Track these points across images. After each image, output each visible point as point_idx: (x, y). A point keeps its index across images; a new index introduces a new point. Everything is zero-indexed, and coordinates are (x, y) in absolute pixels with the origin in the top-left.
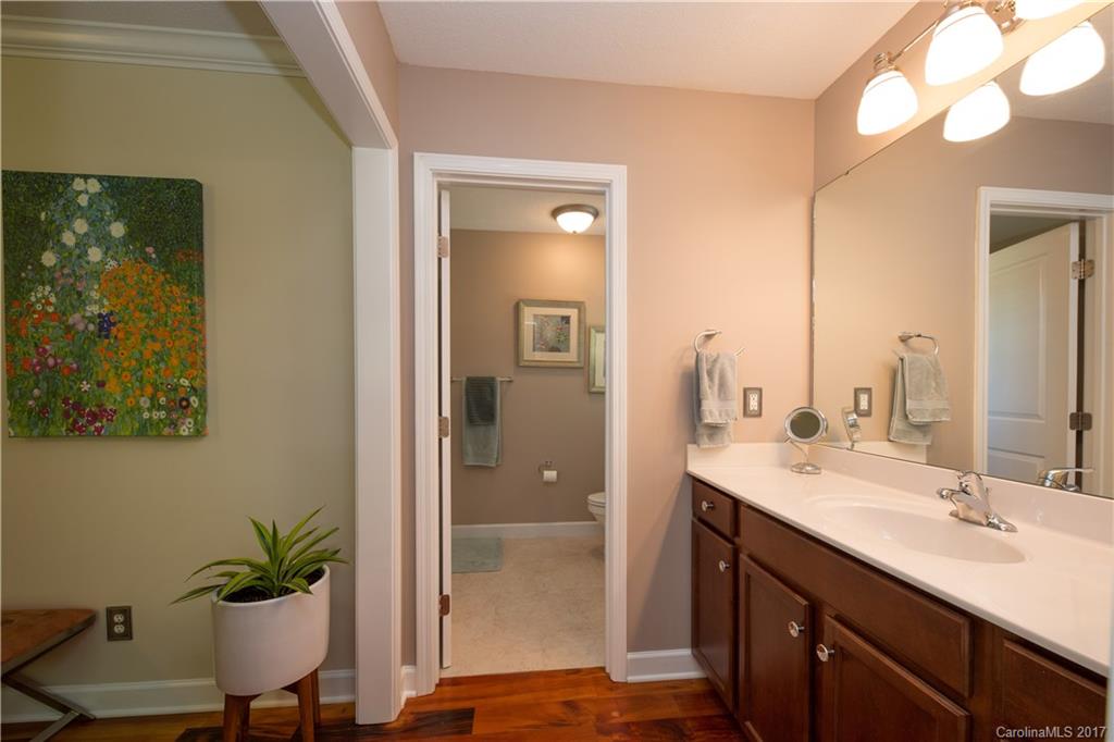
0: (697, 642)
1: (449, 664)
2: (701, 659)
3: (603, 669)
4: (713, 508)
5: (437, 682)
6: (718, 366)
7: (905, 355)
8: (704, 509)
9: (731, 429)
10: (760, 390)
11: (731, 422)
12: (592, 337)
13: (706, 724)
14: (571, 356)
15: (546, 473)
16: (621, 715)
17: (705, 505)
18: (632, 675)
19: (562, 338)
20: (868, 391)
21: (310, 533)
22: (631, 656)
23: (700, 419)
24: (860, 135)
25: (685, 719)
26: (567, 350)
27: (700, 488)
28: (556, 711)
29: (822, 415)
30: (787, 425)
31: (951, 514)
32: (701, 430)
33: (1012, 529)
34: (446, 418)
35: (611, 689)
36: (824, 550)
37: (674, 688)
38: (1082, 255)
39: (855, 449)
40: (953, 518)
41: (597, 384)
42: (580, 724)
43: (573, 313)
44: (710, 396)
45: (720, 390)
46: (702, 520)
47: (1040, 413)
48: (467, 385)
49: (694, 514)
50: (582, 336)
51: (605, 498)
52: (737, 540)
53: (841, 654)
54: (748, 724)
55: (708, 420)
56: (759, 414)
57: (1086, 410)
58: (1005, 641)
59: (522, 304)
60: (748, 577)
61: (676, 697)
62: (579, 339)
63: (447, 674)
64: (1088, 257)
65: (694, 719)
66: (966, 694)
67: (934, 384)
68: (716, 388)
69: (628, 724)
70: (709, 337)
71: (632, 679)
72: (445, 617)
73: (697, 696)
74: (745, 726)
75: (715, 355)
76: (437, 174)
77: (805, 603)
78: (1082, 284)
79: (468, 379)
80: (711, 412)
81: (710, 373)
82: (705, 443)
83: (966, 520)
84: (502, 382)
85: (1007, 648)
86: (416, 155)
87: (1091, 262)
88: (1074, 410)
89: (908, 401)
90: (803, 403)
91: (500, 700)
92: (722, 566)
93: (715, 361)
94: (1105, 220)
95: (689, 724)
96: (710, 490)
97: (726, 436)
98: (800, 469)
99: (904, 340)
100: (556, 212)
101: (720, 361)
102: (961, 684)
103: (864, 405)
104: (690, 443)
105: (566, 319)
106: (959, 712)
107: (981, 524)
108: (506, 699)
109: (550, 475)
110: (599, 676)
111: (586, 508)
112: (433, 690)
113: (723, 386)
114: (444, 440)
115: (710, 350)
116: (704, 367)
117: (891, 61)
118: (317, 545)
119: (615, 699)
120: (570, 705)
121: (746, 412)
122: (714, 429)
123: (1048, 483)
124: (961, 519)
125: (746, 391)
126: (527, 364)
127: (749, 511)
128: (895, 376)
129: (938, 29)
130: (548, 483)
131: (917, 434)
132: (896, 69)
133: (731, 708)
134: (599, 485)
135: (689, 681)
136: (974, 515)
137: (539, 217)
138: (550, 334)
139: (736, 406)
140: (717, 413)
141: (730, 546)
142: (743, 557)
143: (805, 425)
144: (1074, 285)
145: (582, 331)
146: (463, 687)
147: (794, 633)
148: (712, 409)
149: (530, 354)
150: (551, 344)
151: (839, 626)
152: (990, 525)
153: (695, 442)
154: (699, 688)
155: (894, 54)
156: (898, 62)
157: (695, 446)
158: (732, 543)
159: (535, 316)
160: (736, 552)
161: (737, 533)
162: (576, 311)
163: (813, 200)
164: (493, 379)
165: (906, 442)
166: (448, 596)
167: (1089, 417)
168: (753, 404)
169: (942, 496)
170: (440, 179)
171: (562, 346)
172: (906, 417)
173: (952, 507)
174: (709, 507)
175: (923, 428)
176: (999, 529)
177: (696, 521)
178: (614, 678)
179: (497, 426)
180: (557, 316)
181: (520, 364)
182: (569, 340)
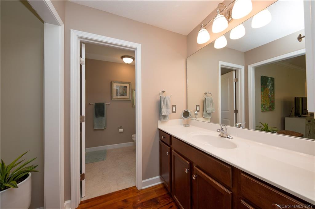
0: (161, 174)
1: (85, 196)
2: (162, 178)
3: (135, 186)
4: (165, 138)
5: (80, 203)
6: (166, 100)
7: (206, 97)
8: (163, 138)
9: (169, 116)
10: (176, 106)
11: (169, 114)
12: (133, 92)
13: (164, 197)
14: (127, 97)
15: (120, 130)
16: (140, 200)
17: (163, 137)
18: (143, 187)
20: (199, 106)
21: (20, 162)
22: (143, 181)
23: (161, 114)
24: (198, 44)
25: (158, 197)
27: (162, 132)
28: (121, 204)
29: (190, 112)
30: (182, 115)
31: (219, 135)
32: (161, 117)
33: (232, 138)
34: (84, 116)
35: (137, 192)
36: (193, 148)
37: (155, 188)
38: (235, 77)
39: (197, 120)
40: (219, 136)
41: (134, 104)
42: (128, 207)
43: (128, 85)
44: (164, 108)
45: (166, 106)
46: (162, 141)
47: (229, 110)
48: (95, 105)
49: (160, 139)
50: (130, 92)
51: (136, 135)
52: (171, 146)
53: (199, 177)
54: (175, 196)
55: (163, 114)
56: (175, 112)
57: (237, 109)
58: (241, 173)
59: (112, 82)
60: (174, 156)
61: (155, 191)
62: (129, 93)
63: (83, 199)
64: (237, 78)
65: (160, 196)
66: (231, 187)
67: (211, 104)
68: (165, 106)
69: (142, 203)
70: (163, 92)
71: (143, 188)
72: (83, 181)
73: (161, 189)
74: (174, 197)
75: (165, 97)
76: (79, 37)
77: (189, 163)
78: (236, 83)
79: (95, 103)
80: (164, 112)
81: (164, 102)
82: (163, 120)
83: (223, 137)
84: (106, 104)
85: (242, 175)
86: (72, 30)
87: (237, 79)
88: (235, 109)
89: (207, 108)
90: (186, 109)
91: (102, 204)
92: (167, 153)
93: (165, 98)
94: (239, 71)
95: (159, 198)
96: (164, 133)
97: (168, 118)
98: (185, 125)
99: (205, 94)
100: (122, 57)
101: (166, 98)
102: (230, 185)
103: (198, 109)
104: (159, 120)
105: (126, 87)
106: (230, 193)
107: (226, 137)
108: (104, 204)
109: (121, 130)
110: (134, 189)
111: (132, 138)
112: (78, 206)
113: (167, 105)
114: (83, 123)
115: (163, 96)
116: (162, 100)
117: (204, 26)
118: (26, 165)
119: (139, 195)
120: (125, 201)
121: (173, 112)
122: (165, 116)
123: (237, 126)
124: (221, 136)
125: (172, 106)
126: (114, 99)
127: (174, 138)
128: (204, 102)
129: (215, 19)
130: (121, 132)
131: (208, 115)
132: (206, 28)
133: (170, 191)
134: (134, 132)
135: (159, 185)
136: (224, 135)
137: (117, 59)
138: (121, 91)
139: (170, 110)
140: (165, 112)
141: (169, 148)
142: (173, 151)
143: (186, 114)
144: (234, 83)
145: (130, 90)
146: (89, 203)
147: (186, 172)
148: (164, 111)
149: (115, 96)
150: (121, 94)
151: (198, 169)
152: (228, 137)
153: (160, 120)
154: (162, 186)
155: (205, 25)
156: (206, 27)
157: (160, 121)
158: (170, 147)
159: (117, 86)
160: (171, 149)
161: (171, 144)
162: (129, 85)
163: (187, 59)
164: (104, 103)
165: (206, 117)
166: (84, 174)
167: (238, 110)
168: (174, 110)
169: (218, 131)
170: (80, 39)
171: (125, 94)
172: (206, 112)
173: (219, 133)
174: (164, 138)
175: (209, 114)
176: (229, 138)
177: (160, 141)
178: (138, 189)
179: (105, 117)
180: (123, 86)
181: (113, 99)
182: (126, 92)
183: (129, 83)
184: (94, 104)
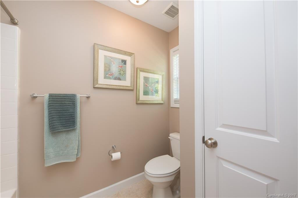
14: (127, 83)
15: (113, 155)
19: (122, 72)
26: (125, 80)
41: (140, 99)
48: (49, 100)
62: (131, 74)
79: (51, 96)
84: (81, 97)
105: (124, 62)
109: (116, 156)
126: (99, 86)
130: (116, 162)
138: (115, 69)
145: (133, 70)
149: (102, 81)
150: (115, 75)
159: (105, 56)
164: (74, 96)
171: (121, 77)
179: (78, 131)
180: (119, 59)
181: (97, 86)
182: (125, 73)
183: (130, 54)
184: (47, 96)
